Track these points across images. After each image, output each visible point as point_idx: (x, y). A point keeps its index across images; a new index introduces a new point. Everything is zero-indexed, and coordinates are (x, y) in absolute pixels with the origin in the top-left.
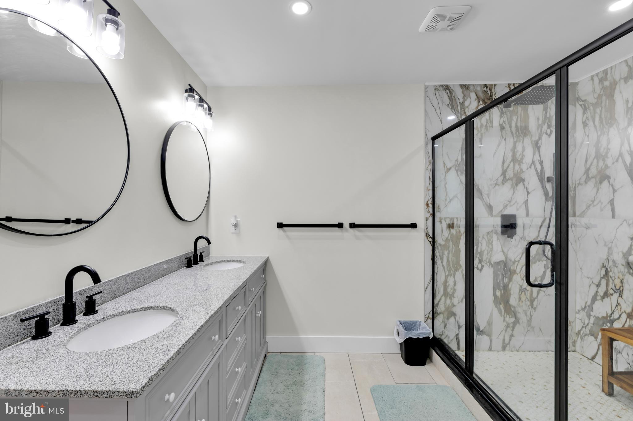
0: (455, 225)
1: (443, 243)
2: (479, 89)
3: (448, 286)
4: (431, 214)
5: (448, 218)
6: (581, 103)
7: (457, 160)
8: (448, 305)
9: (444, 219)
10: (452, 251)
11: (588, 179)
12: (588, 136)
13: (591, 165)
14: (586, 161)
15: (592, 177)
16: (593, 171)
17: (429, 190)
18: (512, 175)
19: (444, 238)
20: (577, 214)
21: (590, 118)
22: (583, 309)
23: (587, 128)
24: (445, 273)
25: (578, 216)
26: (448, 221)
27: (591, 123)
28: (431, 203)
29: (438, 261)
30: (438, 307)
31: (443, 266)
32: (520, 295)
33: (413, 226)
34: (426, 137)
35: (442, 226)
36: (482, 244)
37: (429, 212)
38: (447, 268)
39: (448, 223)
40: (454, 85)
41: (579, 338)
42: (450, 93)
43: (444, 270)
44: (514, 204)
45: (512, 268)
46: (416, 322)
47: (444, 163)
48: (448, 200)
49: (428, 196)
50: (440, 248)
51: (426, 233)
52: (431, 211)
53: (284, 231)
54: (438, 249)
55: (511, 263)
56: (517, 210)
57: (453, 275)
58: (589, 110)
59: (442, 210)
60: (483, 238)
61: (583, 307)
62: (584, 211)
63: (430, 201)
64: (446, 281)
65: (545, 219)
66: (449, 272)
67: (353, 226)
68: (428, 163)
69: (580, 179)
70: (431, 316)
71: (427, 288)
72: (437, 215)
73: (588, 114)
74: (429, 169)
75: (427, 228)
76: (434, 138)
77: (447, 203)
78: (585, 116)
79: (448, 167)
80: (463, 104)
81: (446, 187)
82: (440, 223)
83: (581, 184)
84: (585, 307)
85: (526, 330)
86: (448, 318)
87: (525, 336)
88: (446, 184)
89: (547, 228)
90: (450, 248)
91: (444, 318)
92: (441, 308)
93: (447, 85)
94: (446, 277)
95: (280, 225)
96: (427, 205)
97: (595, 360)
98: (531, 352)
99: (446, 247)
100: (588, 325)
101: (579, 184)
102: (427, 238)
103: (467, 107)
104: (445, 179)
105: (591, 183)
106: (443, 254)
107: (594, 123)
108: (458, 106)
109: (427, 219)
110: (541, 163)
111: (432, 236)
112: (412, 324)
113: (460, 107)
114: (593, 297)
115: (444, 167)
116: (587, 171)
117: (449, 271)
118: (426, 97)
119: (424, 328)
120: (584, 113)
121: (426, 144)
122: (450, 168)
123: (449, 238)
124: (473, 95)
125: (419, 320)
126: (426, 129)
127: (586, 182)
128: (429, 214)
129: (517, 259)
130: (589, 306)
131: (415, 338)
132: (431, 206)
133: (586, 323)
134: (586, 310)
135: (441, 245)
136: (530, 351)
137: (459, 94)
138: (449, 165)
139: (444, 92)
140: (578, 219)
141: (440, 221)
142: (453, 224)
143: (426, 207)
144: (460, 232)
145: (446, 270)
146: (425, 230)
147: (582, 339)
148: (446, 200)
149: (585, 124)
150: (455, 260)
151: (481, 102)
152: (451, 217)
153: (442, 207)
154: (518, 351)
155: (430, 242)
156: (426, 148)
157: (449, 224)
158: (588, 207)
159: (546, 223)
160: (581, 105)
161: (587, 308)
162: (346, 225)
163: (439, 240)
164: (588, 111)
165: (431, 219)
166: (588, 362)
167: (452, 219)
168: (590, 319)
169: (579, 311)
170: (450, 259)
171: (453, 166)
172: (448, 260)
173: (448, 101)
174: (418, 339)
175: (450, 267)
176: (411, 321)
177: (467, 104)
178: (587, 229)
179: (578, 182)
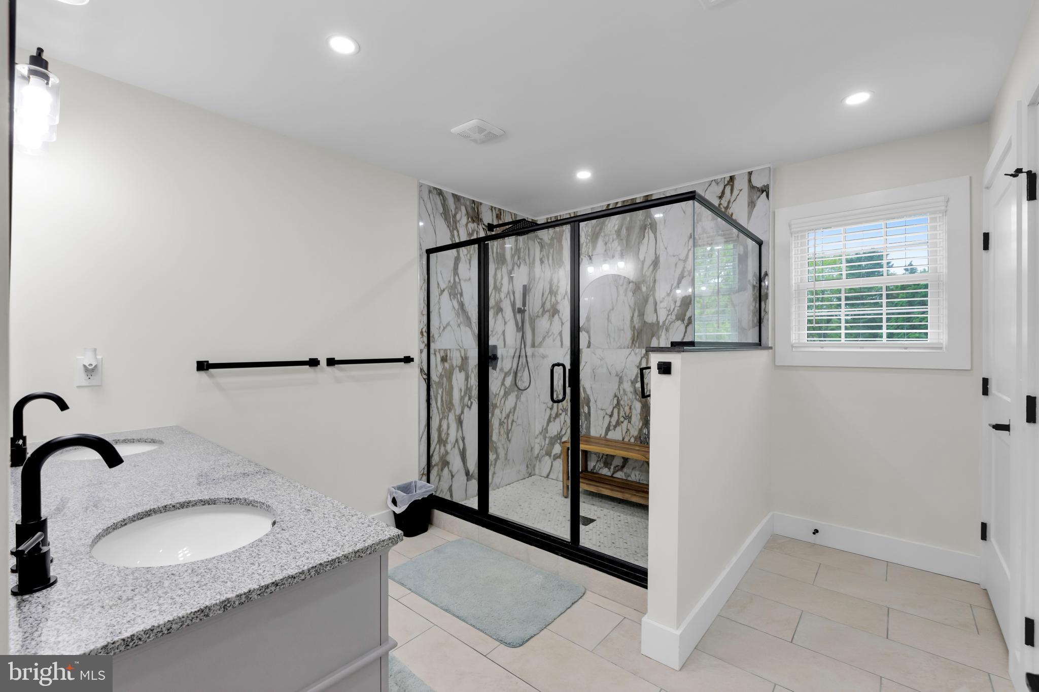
0: (448, 358)
1: (437, 380)
2: (468, 203)
3: (442, 431)
4: (425, 345)
5: (442, 349)
6: (539, 240)
7: (450, 281)
8: (442, 454)
9: (438, 351)
10: (446, 389)
11: (544, 312)
12: (544, 273)
13: (546, 300)
14: (543, 295)
15: (547, 311)
16: (548, 306)
17: (423, 315)
18: (494, 304)
19: (439, 374)
20: (536, 345)
21: (545, 256)
22: (541, 433)
23: (543, 265)
24: (439, 416)
25: (537, 347)
26: (442, 354)
27: (546, 262)
28: (426, 331)
29: (433, 402)
30: (433, 458)
31: (438, 408)
32: (499, 429)
33: (408, 360)
34: (421, 249)
35: (436, 359)
36: (471, 378)
37: (424, 342)
38: (442, 409)
39: (441, 356)
40: (447, 192)
41: (538, 461)
42: (443, 199)
43: (439, 413)
44: (495, 334)
45: (494, 402)
46: (411, 483)
47: (438, 284)
48: (442, 328)
49: (422, 322)
50: (434, 386)
51: (421, 369)
52: (426, 342)
53: (212, 376)
54: (433, 388)
55: (493, 396)
56: (498, 340)
57: (446, 417)
58: (545, 248)
59: (436, 338)
60: (472, 371)
61: (541, 431)
62: (541, 342)
63: (425, 329)
64: (440, 426)
65: (516, 349)
66: (443, 415)
67: (331, 362)
68: (423, 281)
69: (538, 312)
70: (426, 472)
71: (422, 437)
72: (432, 345)
73: (544, 253)
74: (423, 288)
75: (422, 363)
76: (429, 252)
77: (441, 331)
78: (542, 253)
79: (442, 289)
80: (454, 216)
81: (439, 312)
82: (434, 355)
83: (539, 317)
84: (542, 430)
85: (504, 464)
86: (442, 470)
87: (503, 471)
88: (440, 308)
89: (518, 359)
90: (444, 385)
91: (438, 471)
92: (435, 459)
93: (440, 190)
94: (441, 421)
95: (203, 366)
96: (422, 333)
97: (550, 477)
98: (508, 486)
99: (440, 384)
100: (544, 447)
101: (538, 316)
102: (422, 375)
103: (459, 221)
104: (439, 302)
105: (547, 316)
106: (438, 393)
107: (548, 261)
108: (450, 217)
109: (421, 351)
110: (514, 293)
111: (426, 372)
112: (407, 487)
113: (453, 220)
114: (548, 420)
115: (438, 287)
116: (543, 305)
117: (443, 413)
118: (421, 198)
119: (421, 488)
120: (541, 251)
121: (421, 256)
122: (444, 290)
123: (443, 373)
124: (463, 209)
125: (414, 481)
126: (420, 237)
127: (543, 315)
128: (424, 345)
129: (497, 393)
130: (545, 429)
131: (420, 499)
132: (425, 334)
133: (543, 445)
134: (543, 433)
135: (435, 383)
136: (506, 485)
137: (451, 202)
138: (443, 286)
139: (437, 197)
140: (536, 349)
141: (435, 354)
142: (447, 356)
143: (421, 336)
144: (452, 365)
145: (440, 412)
146: (419, 364)
147: (540, 461)
148: (440, 327)
149: (542, 262)
150: (448, 399)
151: (470, 219)
152: (444, 348)
153: (436, 336)
154: (498, 488)
155: (425, 379)
156: (420, 261)
157: (443, 357)
158: (544, 338)
159: (517, 354)
160: (539, 243)
161: (544, 431)
162: (323, 362)
163: (434, 377)
164: (544, 250)
165: (425, 351)
166: (545, 480)
167: (445, 351)
168: (545, 440)
169: (538, 435)
170: (444, 399)
171: (446, 288)
172: (442, 400)
173: (441, 210)
174: (423, 499)
175: (444, 409)
176: (405, 484)
177: (458, 217)
178: (543, 358)
179: (536, 315)
